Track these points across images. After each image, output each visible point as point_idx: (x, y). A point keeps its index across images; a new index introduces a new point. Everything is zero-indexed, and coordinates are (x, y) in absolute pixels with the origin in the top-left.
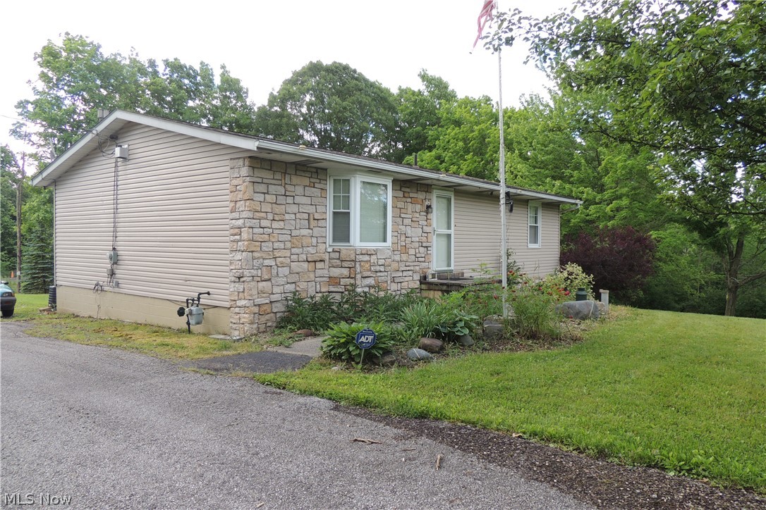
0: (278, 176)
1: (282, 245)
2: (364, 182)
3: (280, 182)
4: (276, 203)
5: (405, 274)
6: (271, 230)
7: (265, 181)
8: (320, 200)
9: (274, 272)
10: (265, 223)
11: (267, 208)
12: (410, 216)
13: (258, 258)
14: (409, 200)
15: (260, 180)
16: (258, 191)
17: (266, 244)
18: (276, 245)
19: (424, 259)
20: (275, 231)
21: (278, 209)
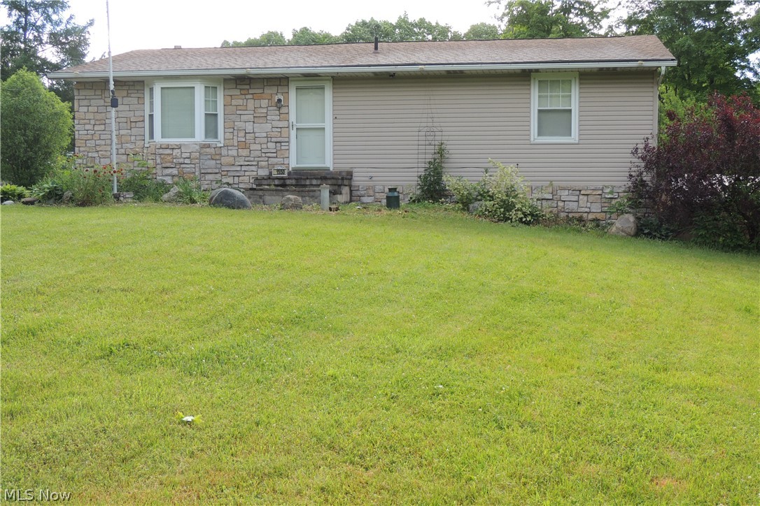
0: (99, 92)
1: (103, 142)
2: (162, 88)
3: (100, 97)
4: (97, 112)
5: (244, 168)
6: (93, 132)
7: (87, 97)
8: (137, 106)
9: (97, 161)
10: (87, 127)
11: (90, 116)
12: (252, 112)
13: (84, 151)
14: (251, 96)
15: (84, 97)
16: (82, 105)
17: (90, 141)
18: (98, 142)
19: (275, 154)
20: (97, 133)
21: (99, 116)
